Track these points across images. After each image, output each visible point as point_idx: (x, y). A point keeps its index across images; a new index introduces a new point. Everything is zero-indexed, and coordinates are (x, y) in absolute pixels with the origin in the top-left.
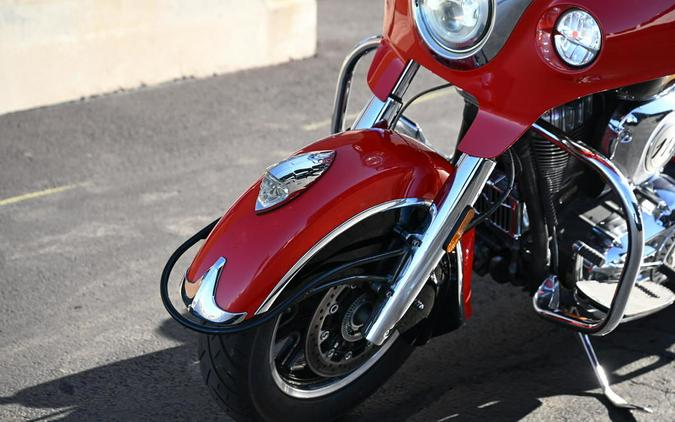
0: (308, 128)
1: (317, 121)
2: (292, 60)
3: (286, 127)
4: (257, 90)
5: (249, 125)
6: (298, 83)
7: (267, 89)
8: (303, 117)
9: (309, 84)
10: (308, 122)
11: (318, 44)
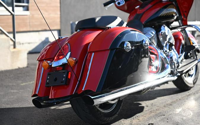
0: (22, 84)
1: (25, 82)
2: (19, 68)
3: (15, 84)
4: (6, 75)
5: (2, 84)
6: (21, 74)
7: (10, 75)
8: (21, 82)
9: (24, 74)
10: (22, 83)
11: (28, 64)
